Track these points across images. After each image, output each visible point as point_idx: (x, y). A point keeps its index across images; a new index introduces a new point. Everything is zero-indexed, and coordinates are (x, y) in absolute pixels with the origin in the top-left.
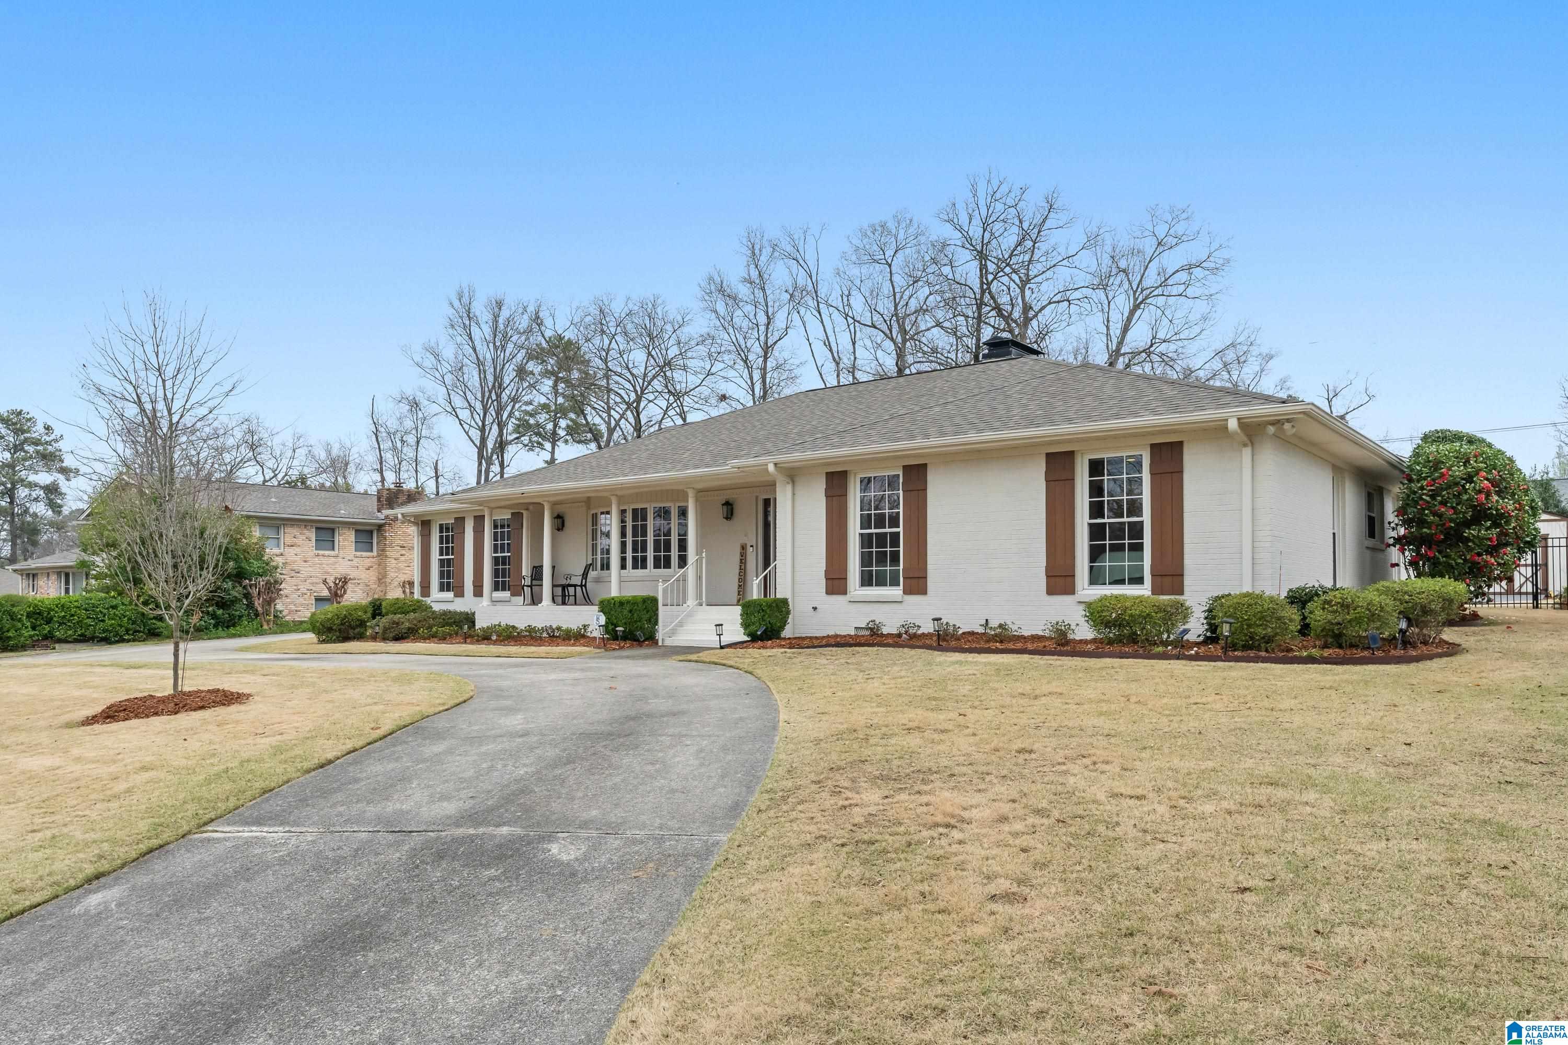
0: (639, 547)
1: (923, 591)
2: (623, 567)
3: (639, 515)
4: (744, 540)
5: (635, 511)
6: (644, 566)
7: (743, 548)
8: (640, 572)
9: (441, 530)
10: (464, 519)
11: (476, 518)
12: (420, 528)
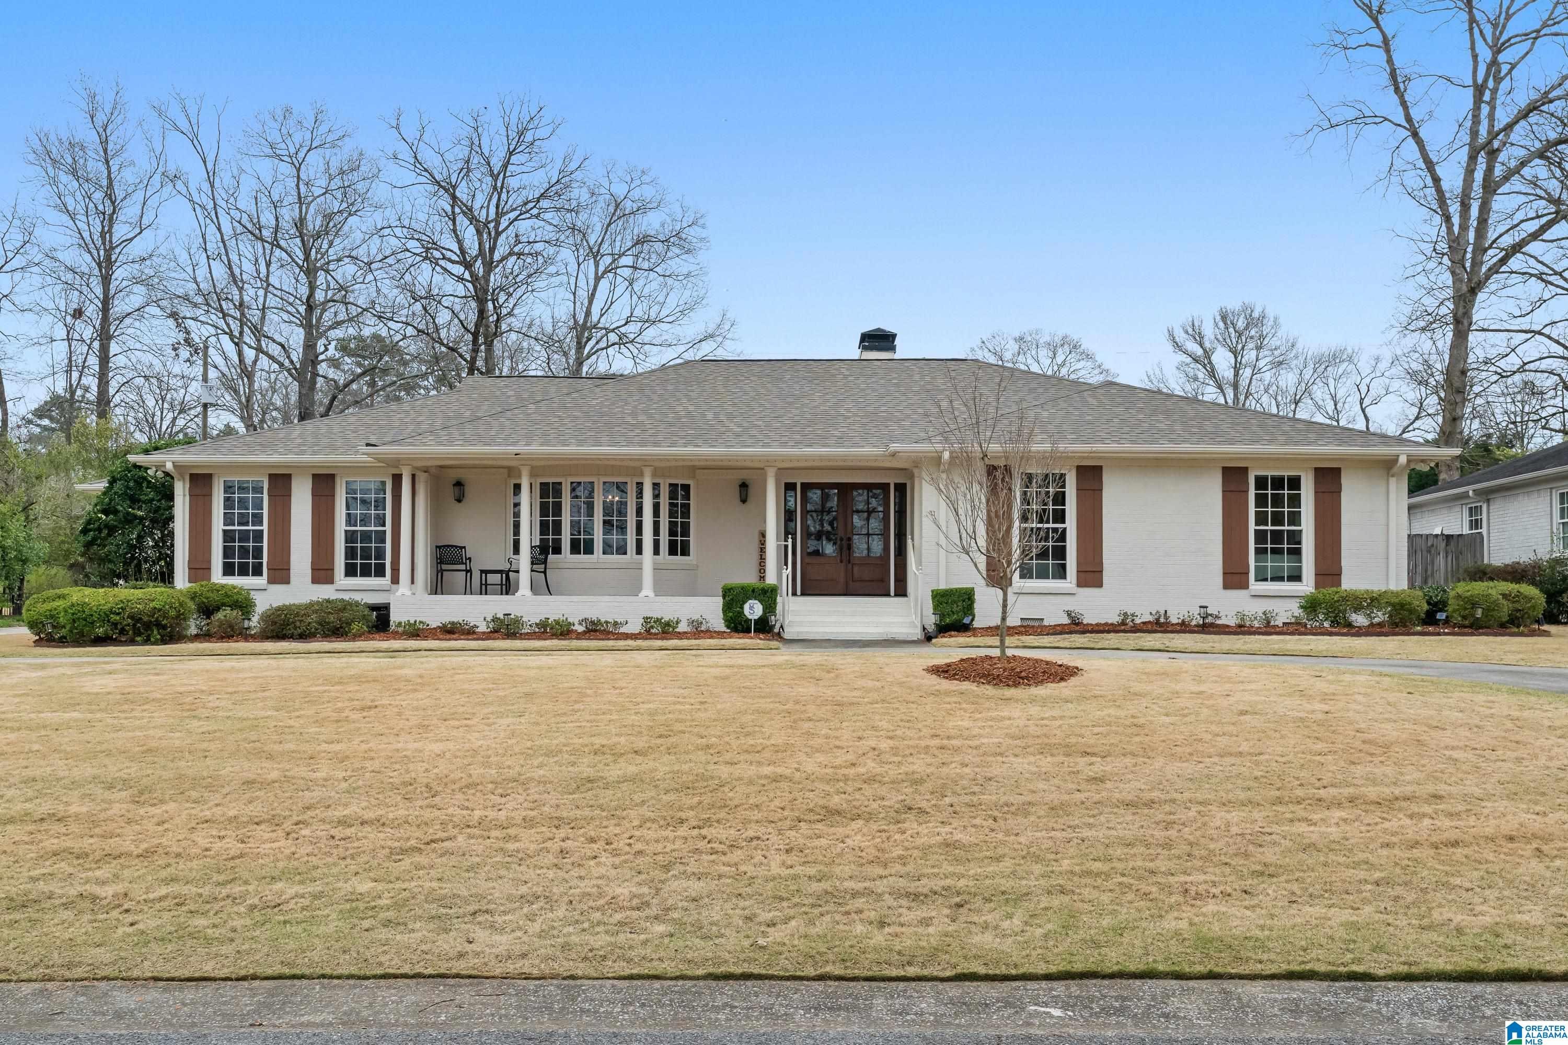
1: (1098, 584)
9: (228, 488)
10: (288, 477)
11: (315, 477)
12: (188, 486)
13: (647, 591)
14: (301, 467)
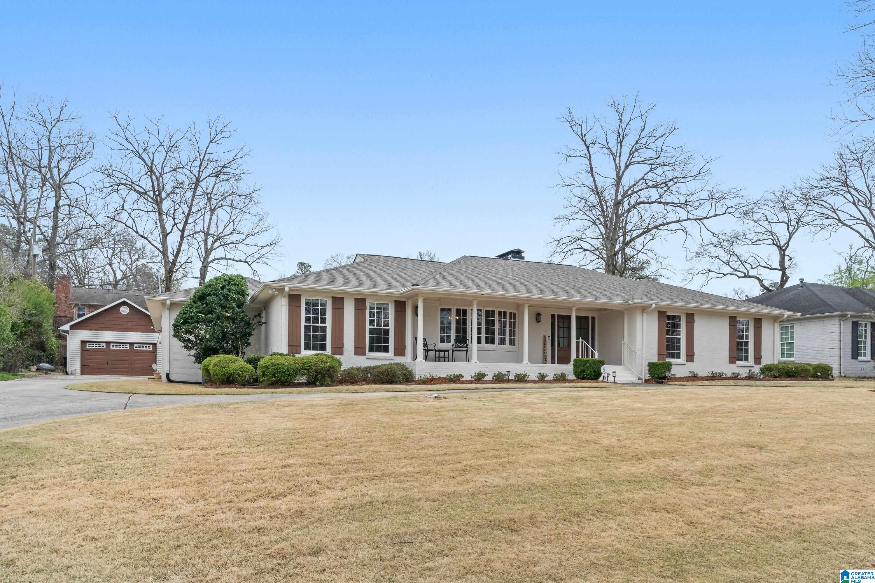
0: (490, 332)
1: (692, 361)
2: (479, 341)
3: (490, 314)
4: (545, 334)
5: (487, 312)
6: (493, 342)
7: (545, 337)
8: (490, 346)
9: (307, 304)
10: (342, 299)
11: (356, 299)
12: (288, 300)
13: (526, 361)
14: (349, 294)
